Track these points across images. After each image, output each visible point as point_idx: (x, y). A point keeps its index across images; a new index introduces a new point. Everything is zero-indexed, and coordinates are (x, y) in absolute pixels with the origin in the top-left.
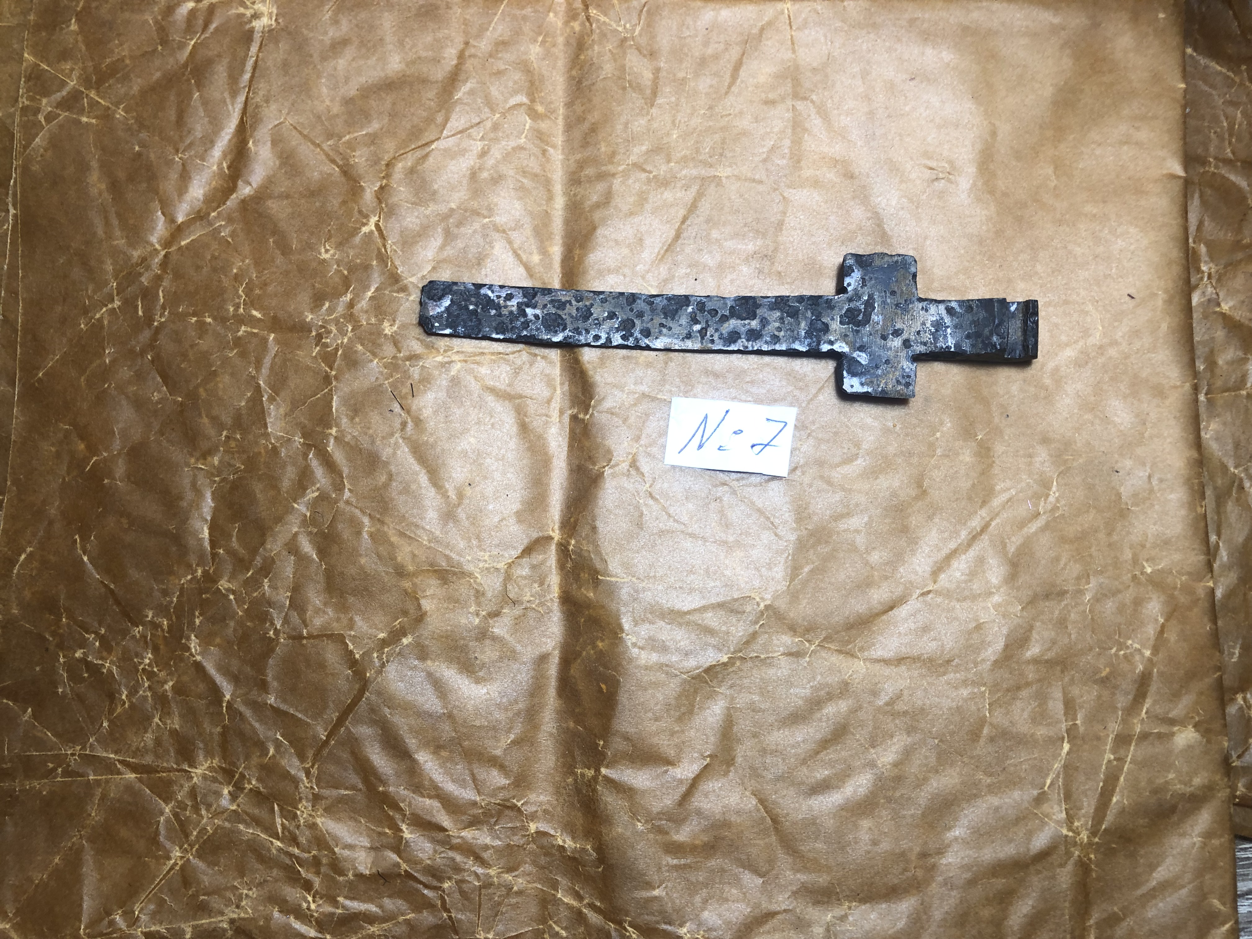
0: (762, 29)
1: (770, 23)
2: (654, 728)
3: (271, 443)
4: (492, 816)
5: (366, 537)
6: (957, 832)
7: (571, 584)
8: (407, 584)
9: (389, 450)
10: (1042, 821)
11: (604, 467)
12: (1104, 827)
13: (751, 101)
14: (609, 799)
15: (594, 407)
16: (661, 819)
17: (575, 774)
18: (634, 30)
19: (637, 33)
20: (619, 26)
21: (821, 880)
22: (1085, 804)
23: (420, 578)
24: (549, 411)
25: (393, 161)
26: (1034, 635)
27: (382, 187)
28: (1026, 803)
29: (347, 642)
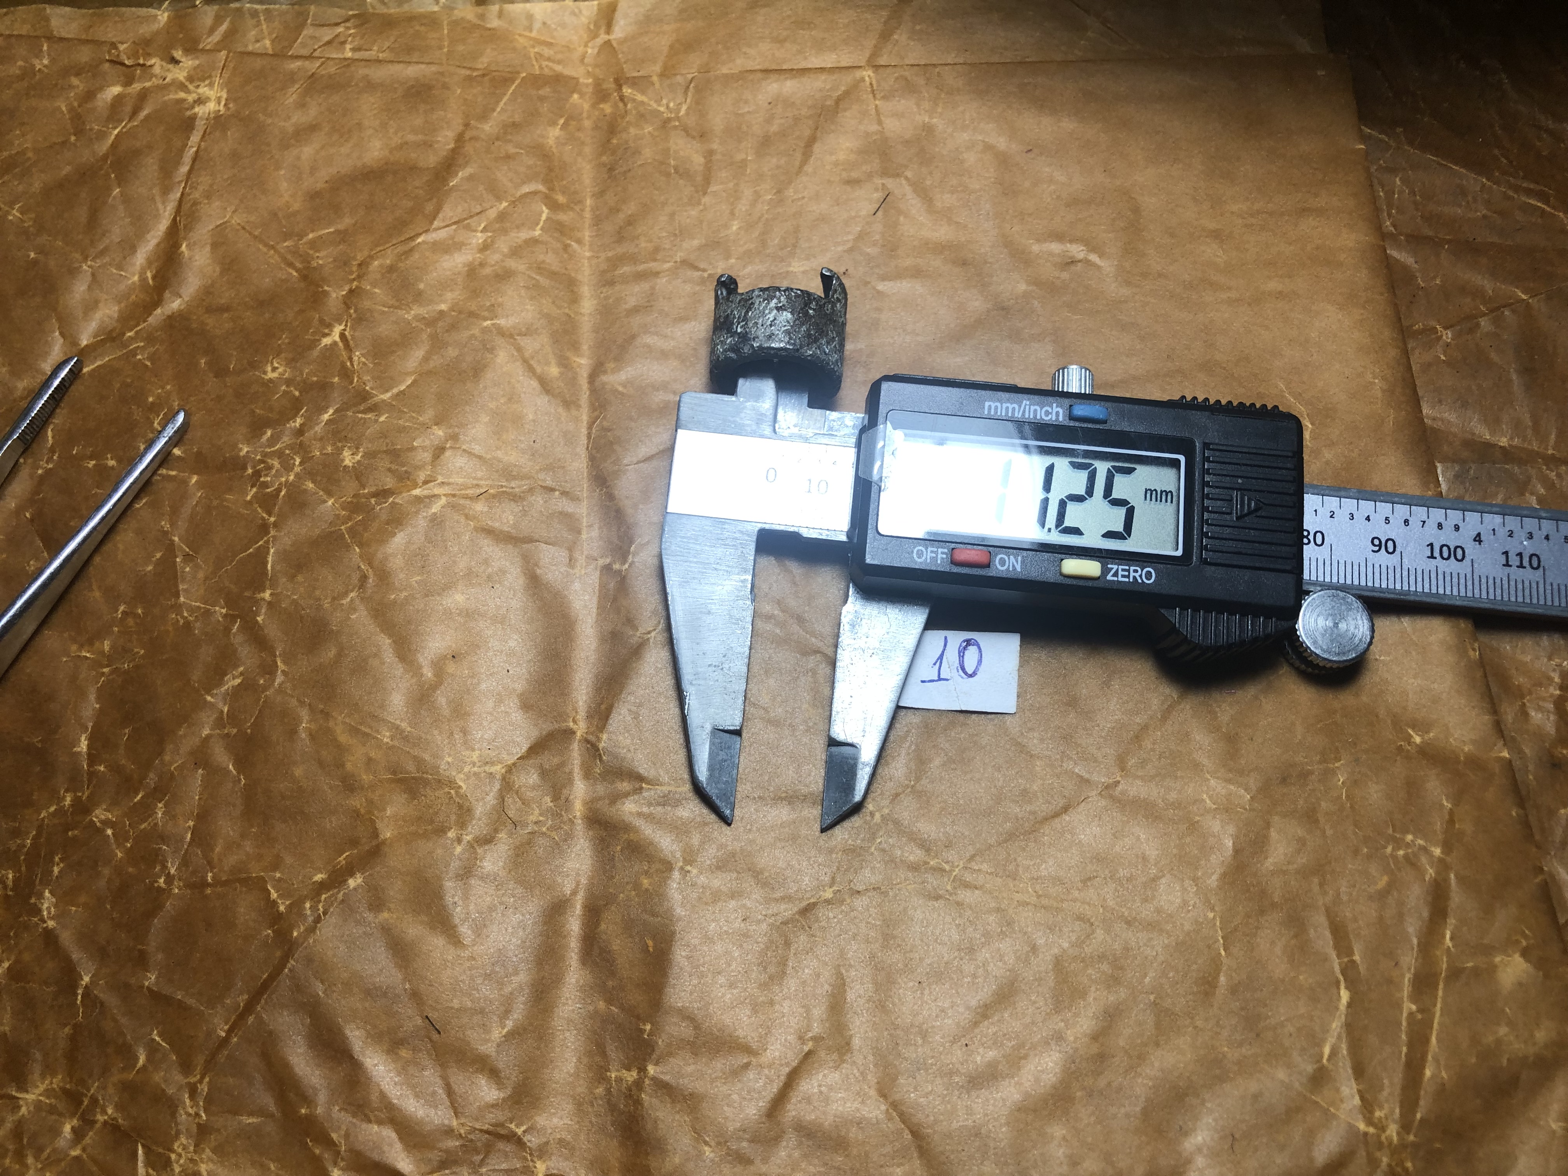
0: (838, 101)
1: (847, 93)
2: (727, 999)
3: (183, 618)
4: (477, 1151)
5: (303, 736)
6: (1200, 1138)
7: (601, 798)
8: (358, 802)
9: (341, 615)
10: (1326, 1112)
11: (648, 631)
12: (1418, 1116)
13: (829, 181)
14: (660, 1114)
15: (635, 554)
16: (740, 1140)
17: (608, 1080)
18: (679, 110)
19: (682, 112)
20: (659, 105)
22: (1386, 1081)
23: (377, 792)
24: (570, 560)
25: (368, 260)
26: (1273, 834)
27: (351, 291)
28: (1297, 1085)
29: (269, 888)
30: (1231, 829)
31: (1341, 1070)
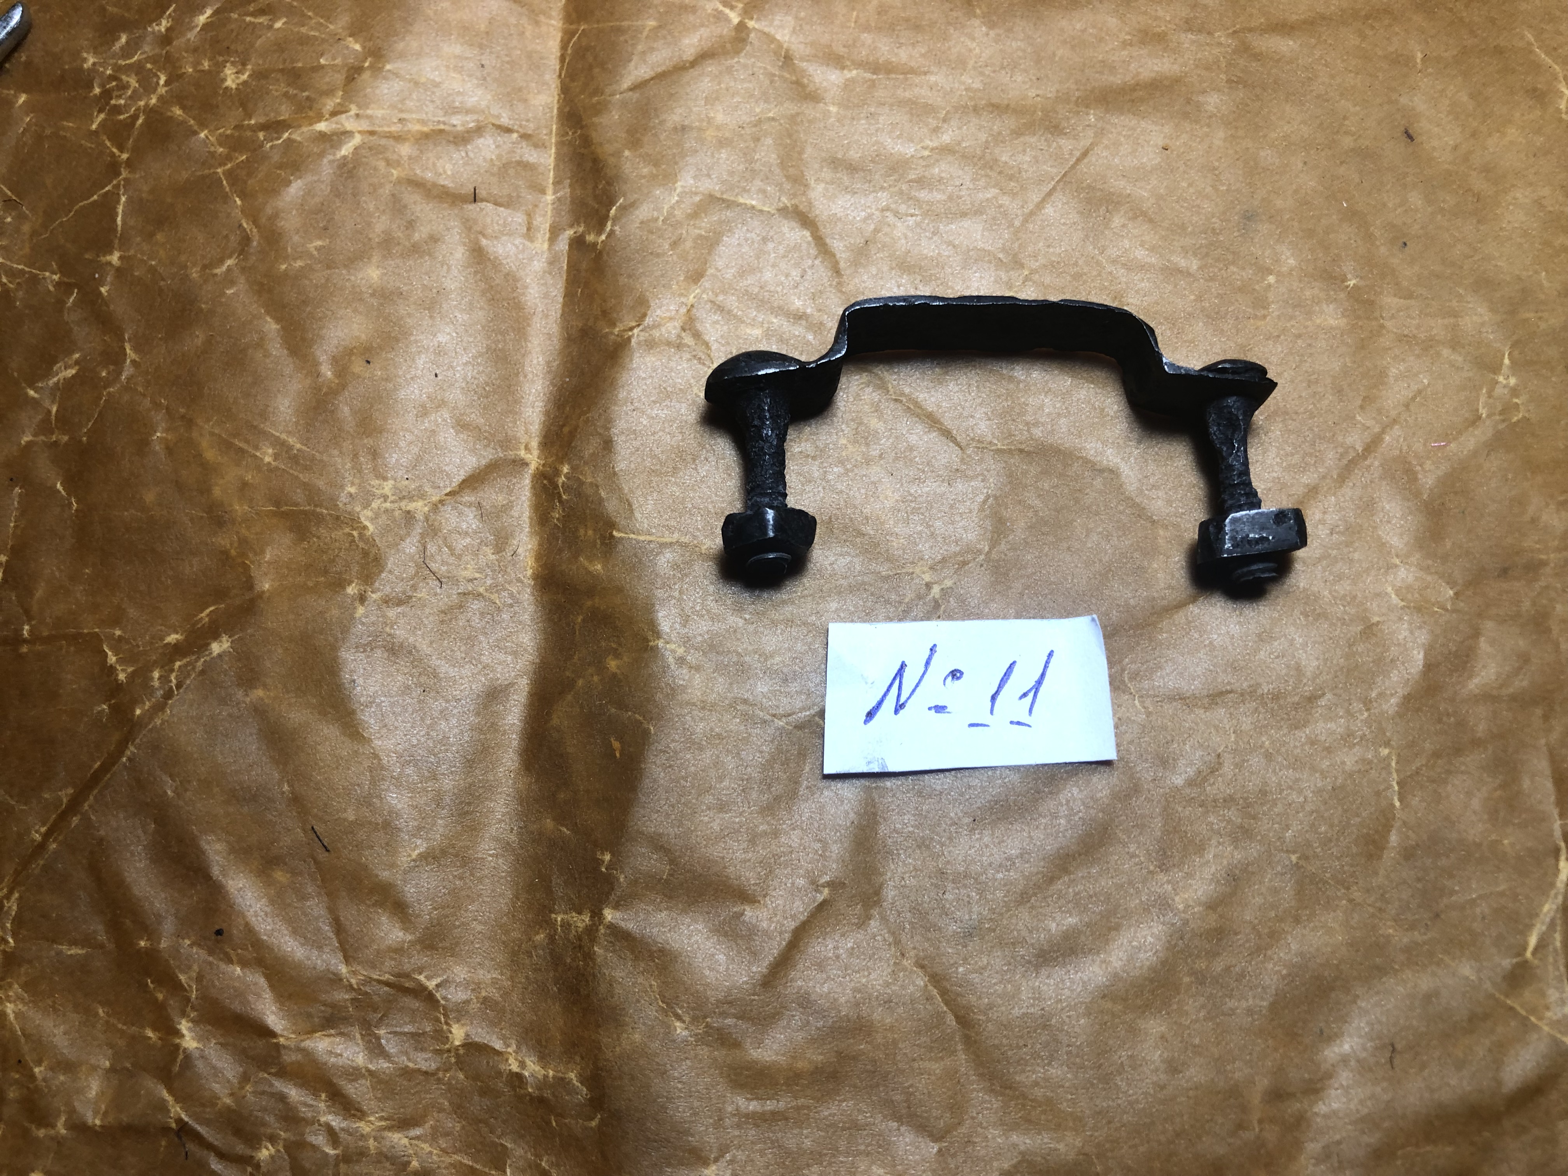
2: (716, 826)
4: (373, 1008)
5: (158, 449)
6: (1347, 1047)
7: (560, 551)
8: (228, 541)
10: (1524, 1021)
11: (631, 329)
14: (619, 974)
15: (615, 220)
16: (724, 1015)
17: (551, 924)
21: (1061, 1146)
23: (254, 529)
24: (529, 229)
26: (1483, 645)
28: (1488, 985)
29: (105, 649)
30: (1423, 637)
31: (1551, 968)
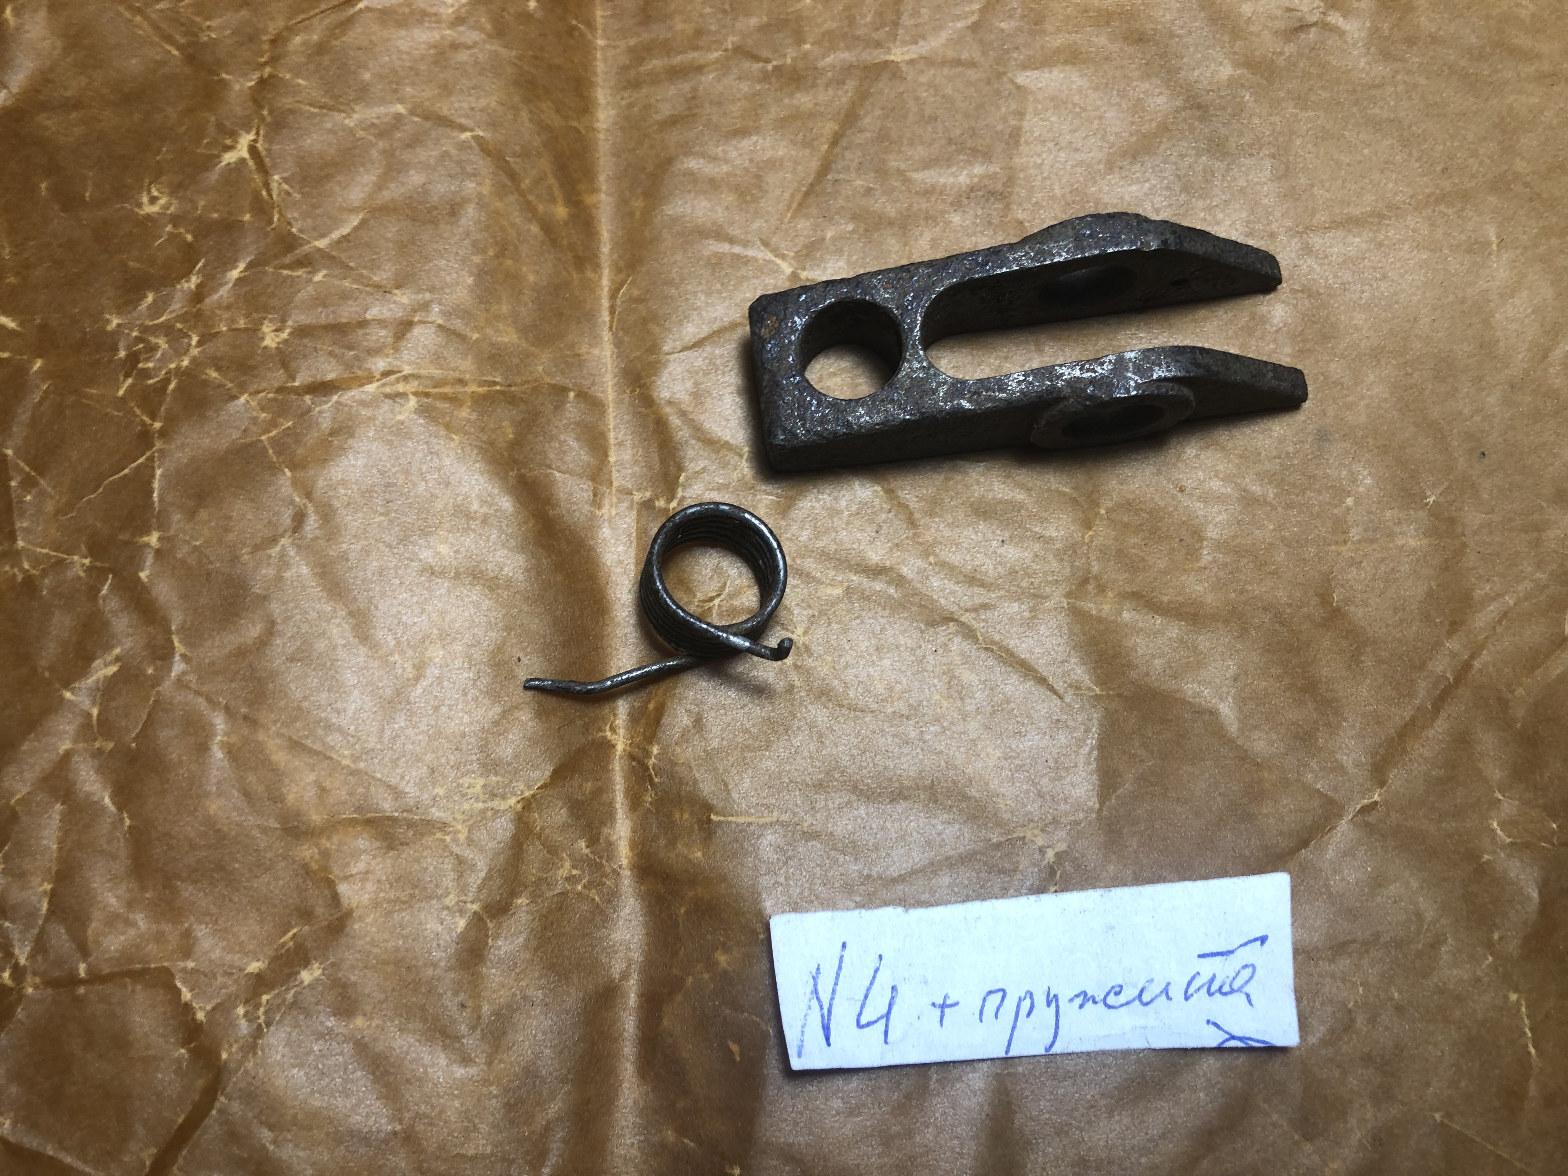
2: (847, 1131)
3: (22, 570)
5: (220, 755)
7: (655, 837)
8: (307, 852)
9: (268, 571)
23: (335, 839)
25: (285, 33)
27: (262, 82)
29: (179, 984)
30: (1535, 873)
